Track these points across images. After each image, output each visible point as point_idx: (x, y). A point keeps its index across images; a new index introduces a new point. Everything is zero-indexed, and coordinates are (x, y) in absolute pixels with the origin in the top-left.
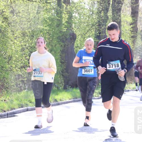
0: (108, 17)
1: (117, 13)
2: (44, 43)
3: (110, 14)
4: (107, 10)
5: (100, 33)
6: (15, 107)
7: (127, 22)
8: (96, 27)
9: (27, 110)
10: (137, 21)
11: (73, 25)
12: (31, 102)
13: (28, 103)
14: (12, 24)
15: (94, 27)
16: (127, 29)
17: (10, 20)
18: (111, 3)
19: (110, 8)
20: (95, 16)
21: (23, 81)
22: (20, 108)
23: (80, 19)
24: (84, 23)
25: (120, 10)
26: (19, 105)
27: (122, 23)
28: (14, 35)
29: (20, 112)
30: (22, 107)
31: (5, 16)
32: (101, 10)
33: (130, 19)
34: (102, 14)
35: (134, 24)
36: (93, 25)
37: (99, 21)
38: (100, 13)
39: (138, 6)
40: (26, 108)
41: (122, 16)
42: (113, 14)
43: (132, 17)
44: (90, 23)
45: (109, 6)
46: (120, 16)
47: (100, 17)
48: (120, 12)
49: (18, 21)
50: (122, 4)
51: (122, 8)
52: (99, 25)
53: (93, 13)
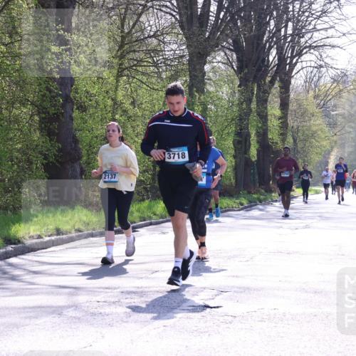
0: (251, 110)
1: (263, 104)
2: (117, 132)
3: (254, 105)
4: (250, 101)
5: (241, 130)
6: (136, 220)
7: (275, 117)
8: (237, 121)
9: (151, 224)
10: (287, 114)
11: (208, 119)
12: (155, 215)
13: (152, 215)
14: (133, 118)
15: (234, 122)
16: (275, 124)
17: (131, 113)
18: (255, 92)
19: (254, 99)
20: (235, 109)
21: (145, 188)
22: (141, 221)
23: (217, 112)
24: (222, 116)
25: (266, 101)
26: (140, 217)
27: (269, 117)
28: (134, 131)
29: (141, 226)
30: (144, 220)
31: (124, 108)
32: (242, 100)
33: (278, 112)
34: (244, 106)
35: (284, 118)
36: (233, 120)
37: (240, 115)
38: (242, 104)
39: (289, 96)
40: (148, 221)
41: (269, 108)
42: (258, 106)
43: (281, 110)
44: (229, 117)
45: (253, 96)
46: (266, 108)
47: (241, 109)
48: (266, 104)
49: (140, 114)
50: (269, 94)
51: (269, 99)
52: (240, 119)
53: (233, 105)
